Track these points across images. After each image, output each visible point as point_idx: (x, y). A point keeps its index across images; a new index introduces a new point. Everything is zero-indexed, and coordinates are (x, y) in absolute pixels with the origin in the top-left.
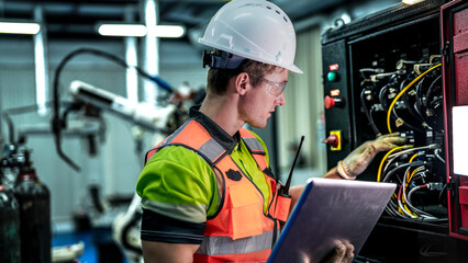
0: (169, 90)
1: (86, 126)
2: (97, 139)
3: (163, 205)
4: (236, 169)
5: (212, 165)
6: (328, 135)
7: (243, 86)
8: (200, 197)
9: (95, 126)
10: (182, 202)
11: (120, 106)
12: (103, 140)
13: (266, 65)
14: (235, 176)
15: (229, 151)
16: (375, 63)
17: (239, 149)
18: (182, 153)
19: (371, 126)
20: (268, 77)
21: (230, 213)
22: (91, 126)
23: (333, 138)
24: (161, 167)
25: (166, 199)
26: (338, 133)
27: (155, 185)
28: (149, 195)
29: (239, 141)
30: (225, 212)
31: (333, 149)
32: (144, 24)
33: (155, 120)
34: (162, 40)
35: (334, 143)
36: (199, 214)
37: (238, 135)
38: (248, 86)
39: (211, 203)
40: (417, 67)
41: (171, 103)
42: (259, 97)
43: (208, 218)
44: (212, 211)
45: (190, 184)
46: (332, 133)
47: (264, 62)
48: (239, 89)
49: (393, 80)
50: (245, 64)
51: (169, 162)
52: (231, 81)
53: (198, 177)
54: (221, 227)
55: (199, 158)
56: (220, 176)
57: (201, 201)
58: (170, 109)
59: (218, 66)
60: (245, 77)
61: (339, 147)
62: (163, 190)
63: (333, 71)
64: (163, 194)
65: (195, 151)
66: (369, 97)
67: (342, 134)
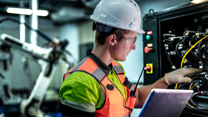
0: (50, 40)
1: (2, 56)
2: (8, 62)
3: (73, 103)
4: (111, 84)
5: (99, 82)
6: (145, 66)
7: (113, 41)
8: (93, 99)
9: (7, 56)
10: (84, 102)
11: (26, 47)
12: (11, 63)
13: (124, 30)
14: (110, 87)
15: (107, 75)
16: (170, 32)
17: (112, 73)
18: (84, 76)
19: (169, 62)
20: (126, 36)
21: (108, 107)
22: (5, 56)
23: (149, 67)
24: (73, 82)
25: (75, 100)
26: (151, 65)
27: (69, 92)
28: (66, 97)
29: (112, 69)
30: (106, 106)
31: (147, 72)
32: (31, 9)
33: (43, 55)
34: (40, 18)
35: (149, 70)
36: (92, 108)
37: (111, 65)
38: (115, 41)
39: (98, 102)
40: (197, 34)
41: (51, 47)
42: (121, 46)
43: (97, 109)
44: (99, 106)
45: (88, 92)
46: (147, 65)
47: (124, 29)
48: (110, 42)
49: (181, 40)
50: (114, 30)
51: (77, 80)
52: (107, 39)
53: (92, 88)
54: (103, 114)
55: (93, 78)
56: (103, 88)
57: (93, 101)
58: (50, 50)
59: (100, 31)
60: (114, 36)
61: (152, 72)
62: (73, 95)
63: (149, 35)
64: (73, 97)
65: (91, 75)
66: (167, 48)
67: (153, 66)
